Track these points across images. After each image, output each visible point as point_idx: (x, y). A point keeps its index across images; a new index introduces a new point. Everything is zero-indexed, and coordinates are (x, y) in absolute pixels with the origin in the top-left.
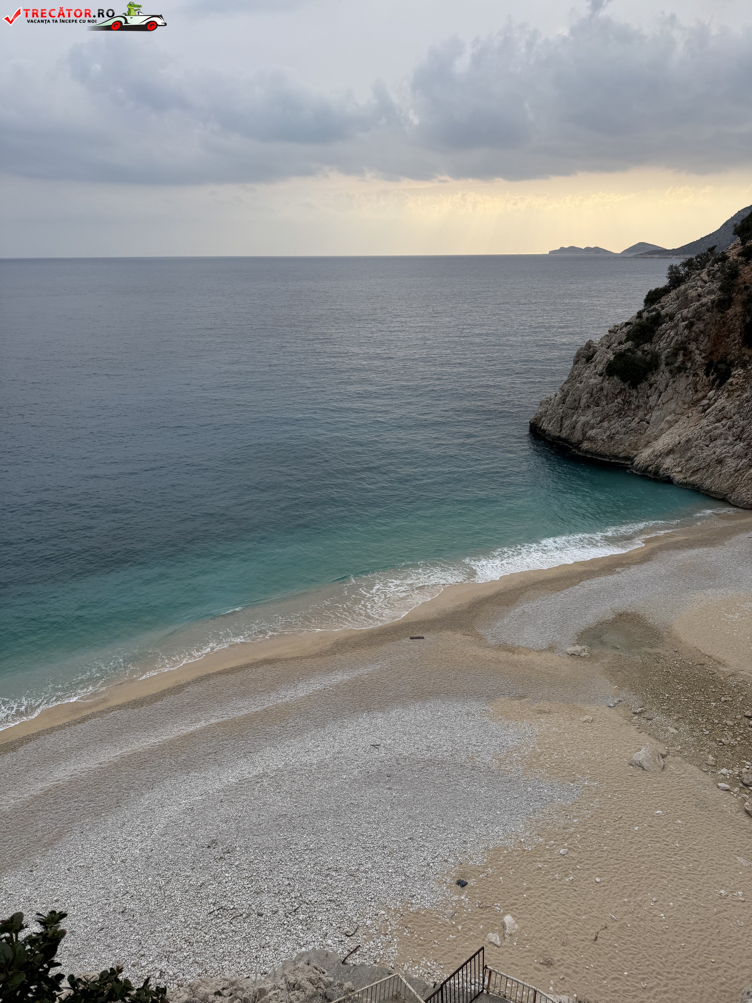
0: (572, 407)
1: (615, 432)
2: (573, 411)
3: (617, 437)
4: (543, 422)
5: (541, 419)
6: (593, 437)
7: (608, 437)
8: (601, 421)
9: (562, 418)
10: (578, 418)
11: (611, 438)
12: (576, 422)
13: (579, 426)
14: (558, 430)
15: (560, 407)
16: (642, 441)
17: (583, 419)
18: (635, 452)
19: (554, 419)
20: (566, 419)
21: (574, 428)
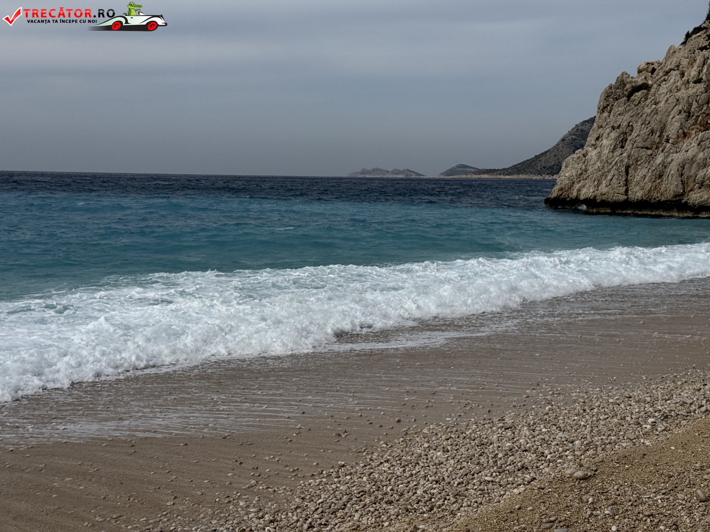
0: (647, 144)
2: (649, 152)
4: (579, 190)
5: (571, 187)
9: (628, 168)
12: (665, 165)
14: (623, 190)
15: (619, 151)
17: (678, 157)
19: (612, 173)
20: (636, 169)
21: (661, 176)
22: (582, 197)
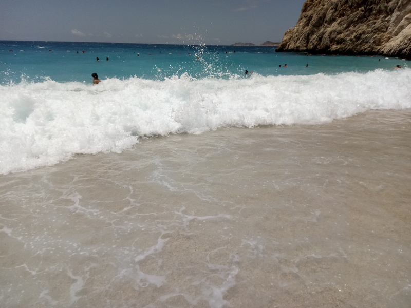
1: (362, 32)
3: (363, 37)
4: (289, 46)
5: (286, 44)
6: (342, 39)
7: (355, 37)
8: (347, 28)
9: (308, 35)
10: (324, 30)
11: (357, 38)
12: (323, 33)
13: (326, 35)
15: (305, 28)
16: (385, 37)
17: (329, 30)
18: (379, 47)
19: (302, 37)
21: (321, 39)
22: (289, 48)
